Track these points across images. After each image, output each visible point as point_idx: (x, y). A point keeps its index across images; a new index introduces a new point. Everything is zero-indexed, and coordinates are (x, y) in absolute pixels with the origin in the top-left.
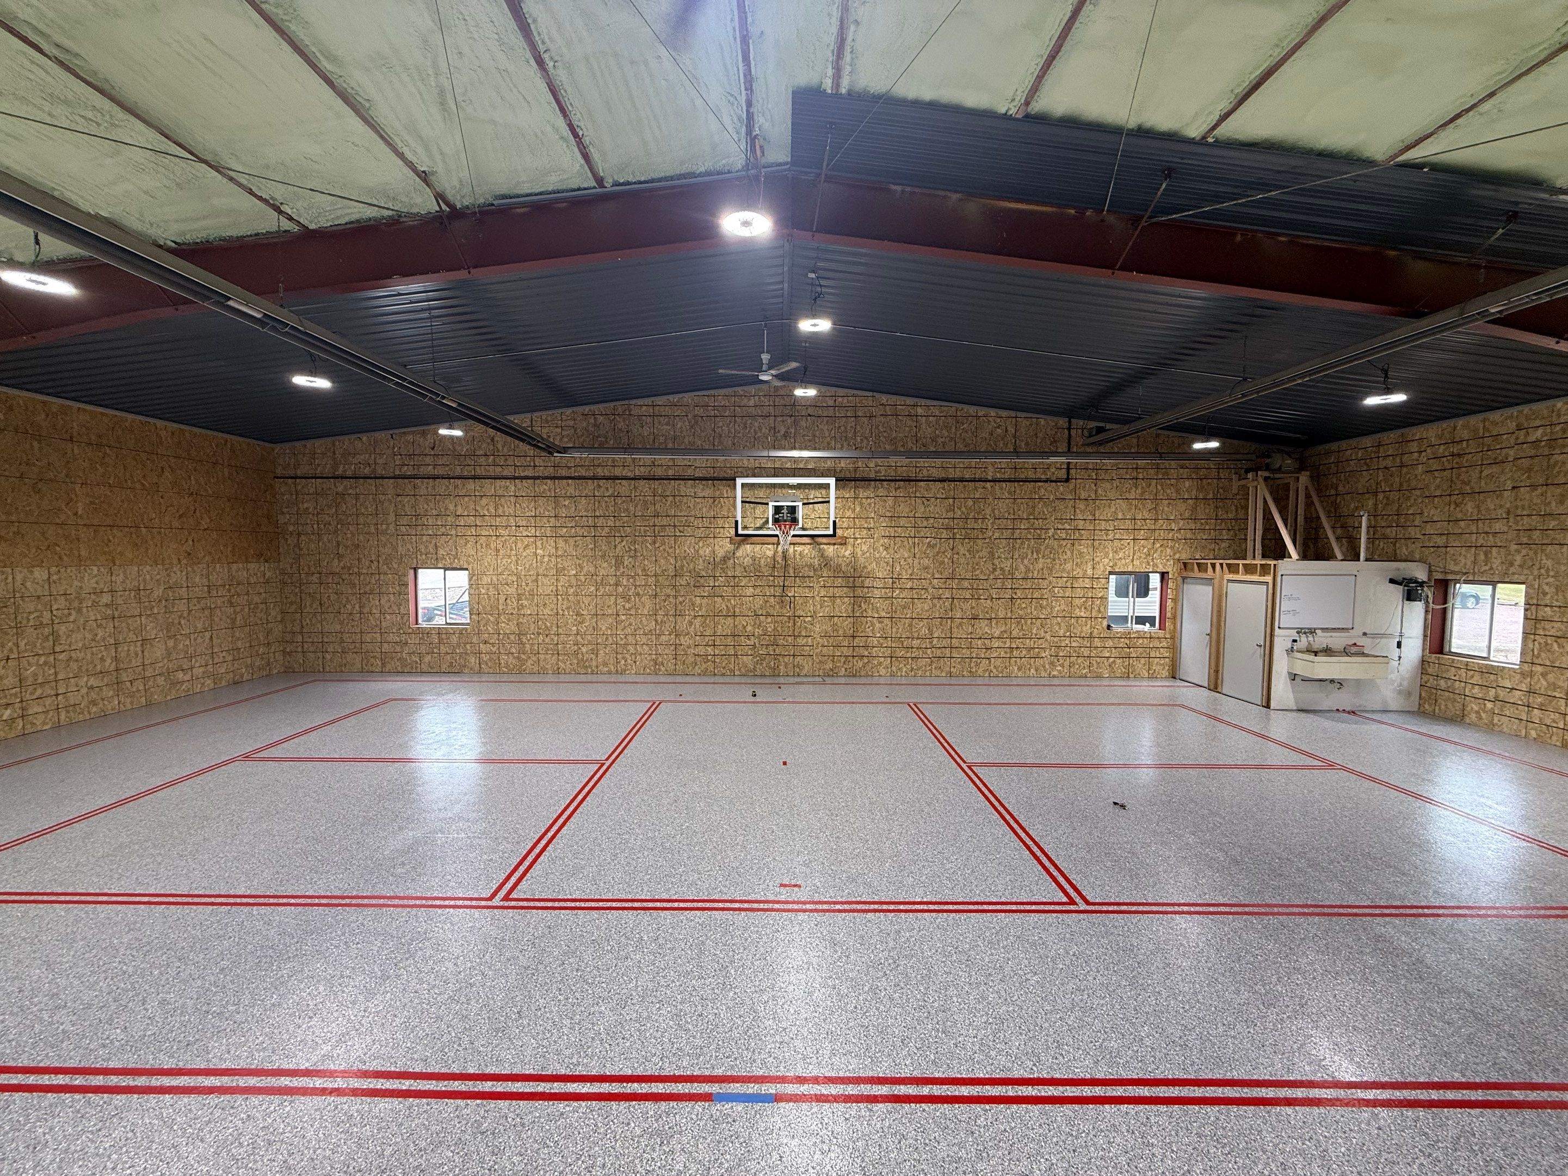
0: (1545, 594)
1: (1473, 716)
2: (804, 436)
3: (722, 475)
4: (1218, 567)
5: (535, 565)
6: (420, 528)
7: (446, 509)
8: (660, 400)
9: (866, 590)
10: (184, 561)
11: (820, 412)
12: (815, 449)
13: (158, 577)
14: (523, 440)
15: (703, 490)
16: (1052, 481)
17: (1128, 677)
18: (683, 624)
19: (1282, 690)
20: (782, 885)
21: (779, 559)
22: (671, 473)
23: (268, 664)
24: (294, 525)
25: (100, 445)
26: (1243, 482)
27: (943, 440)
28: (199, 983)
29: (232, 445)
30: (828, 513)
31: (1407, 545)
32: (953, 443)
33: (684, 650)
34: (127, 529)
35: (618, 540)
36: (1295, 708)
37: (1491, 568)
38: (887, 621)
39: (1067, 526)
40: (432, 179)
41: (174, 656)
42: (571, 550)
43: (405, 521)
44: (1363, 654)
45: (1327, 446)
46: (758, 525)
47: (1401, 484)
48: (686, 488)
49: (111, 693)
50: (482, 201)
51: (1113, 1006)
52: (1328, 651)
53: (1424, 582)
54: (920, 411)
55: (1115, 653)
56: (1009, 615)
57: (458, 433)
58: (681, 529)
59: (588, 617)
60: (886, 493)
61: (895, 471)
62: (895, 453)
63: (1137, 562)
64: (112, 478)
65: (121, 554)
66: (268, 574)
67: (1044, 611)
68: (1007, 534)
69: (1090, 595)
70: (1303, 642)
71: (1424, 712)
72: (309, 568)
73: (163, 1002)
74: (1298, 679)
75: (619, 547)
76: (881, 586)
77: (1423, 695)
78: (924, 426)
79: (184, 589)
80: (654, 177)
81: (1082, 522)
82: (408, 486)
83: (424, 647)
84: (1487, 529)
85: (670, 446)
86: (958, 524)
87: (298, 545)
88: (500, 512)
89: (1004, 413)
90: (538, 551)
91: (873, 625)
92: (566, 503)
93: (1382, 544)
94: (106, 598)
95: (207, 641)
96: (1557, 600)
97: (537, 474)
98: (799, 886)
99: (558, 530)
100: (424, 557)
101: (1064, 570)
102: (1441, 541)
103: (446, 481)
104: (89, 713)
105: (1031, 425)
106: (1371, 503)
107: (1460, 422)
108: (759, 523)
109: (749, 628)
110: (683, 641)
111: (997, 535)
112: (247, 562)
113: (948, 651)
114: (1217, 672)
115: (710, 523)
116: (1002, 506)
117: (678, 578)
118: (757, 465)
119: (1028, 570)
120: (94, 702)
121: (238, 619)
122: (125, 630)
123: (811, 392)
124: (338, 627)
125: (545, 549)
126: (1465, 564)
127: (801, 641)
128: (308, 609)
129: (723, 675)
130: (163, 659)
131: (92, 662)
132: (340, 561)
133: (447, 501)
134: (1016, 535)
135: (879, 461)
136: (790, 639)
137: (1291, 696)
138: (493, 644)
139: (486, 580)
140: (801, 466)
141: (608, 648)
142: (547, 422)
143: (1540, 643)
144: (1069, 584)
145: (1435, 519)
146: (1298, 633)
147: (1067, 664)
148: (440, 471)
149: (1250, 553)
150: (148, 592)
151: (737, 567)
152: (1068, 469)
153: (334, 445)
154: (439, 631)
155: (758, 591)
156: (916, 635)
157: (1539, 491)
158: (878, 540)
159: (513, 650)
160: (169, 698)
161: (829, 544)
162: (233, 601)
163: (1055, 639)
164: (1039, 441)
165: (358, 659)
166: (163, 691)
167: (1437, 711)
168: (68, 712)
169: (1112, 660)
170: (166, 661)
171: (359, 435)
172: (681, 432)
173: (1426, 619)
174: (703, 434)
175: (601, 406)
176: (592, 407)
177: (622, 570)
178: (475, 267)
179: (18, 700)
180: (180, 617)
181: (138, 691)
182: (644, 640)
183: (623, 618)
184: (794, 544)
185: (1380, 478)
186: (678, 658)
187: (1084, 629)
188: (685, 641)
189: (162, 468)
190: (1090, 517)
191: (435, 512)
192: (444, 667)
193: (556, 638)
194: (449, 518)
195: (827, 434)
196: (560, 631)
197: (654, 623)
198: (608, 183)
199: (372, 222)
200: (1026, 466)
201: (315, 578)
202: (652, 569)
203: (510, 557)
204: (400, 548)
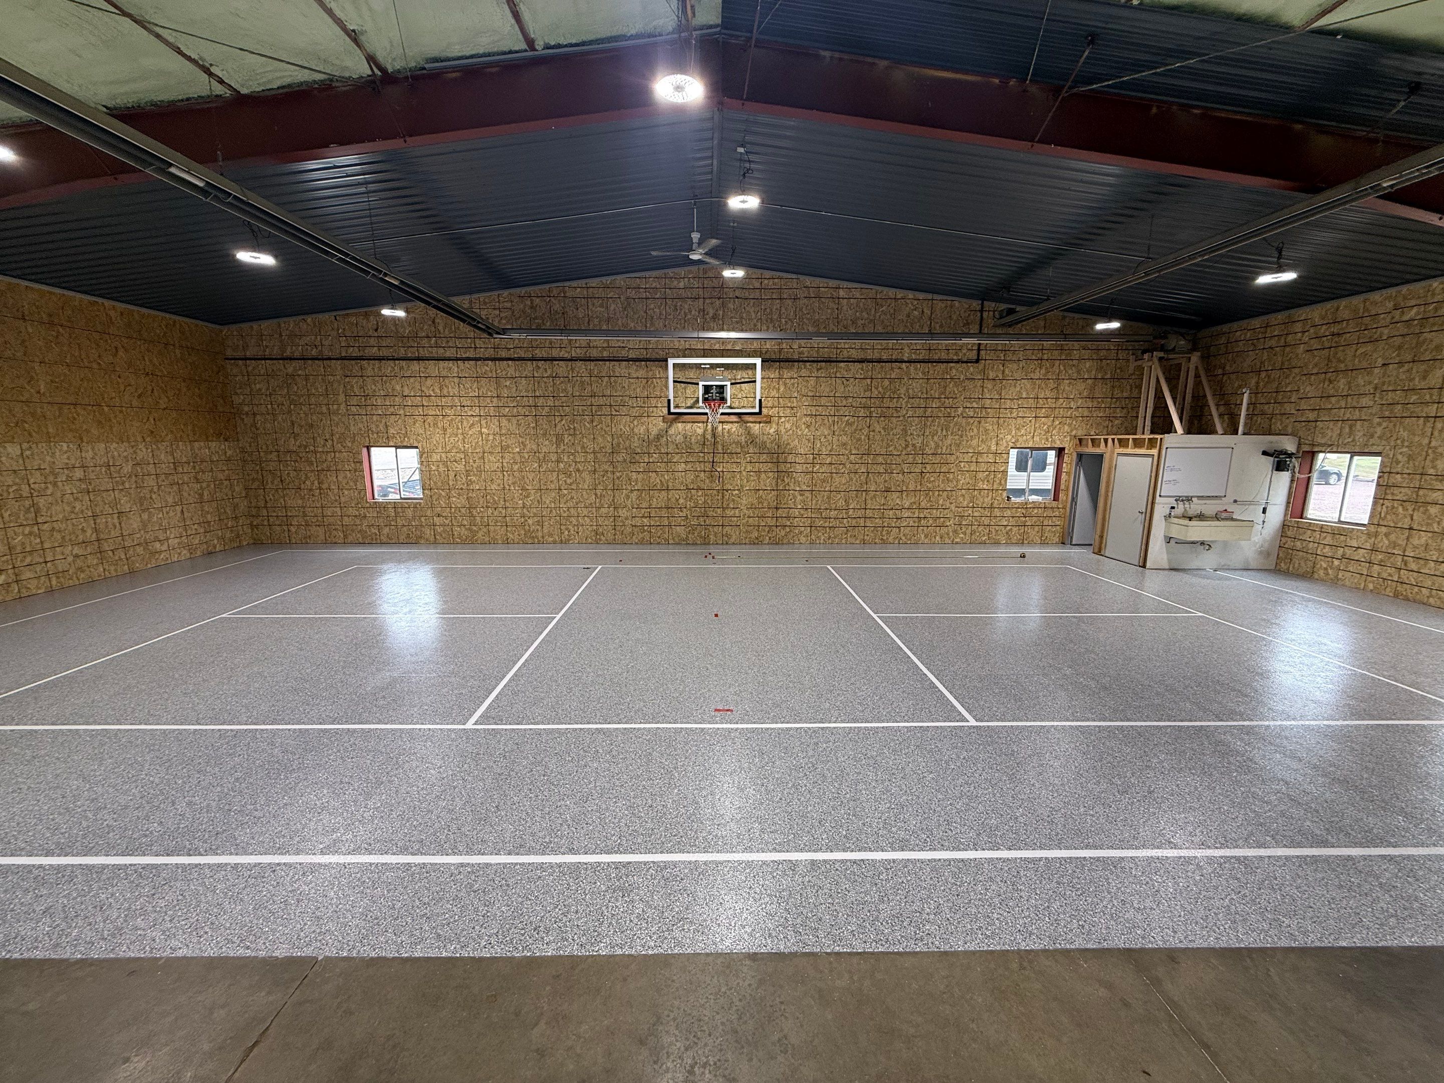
0: (1398, 462)
1: (1321, 572)
2: (732, 317)
3: (654, 356)
4: (1110, 441)
5: (480, 443)
6: (369, 408)
7: (393, 390)
8: (594, 282)
9: (789, 465)
10: (148, 439)
11: (747, 294)
12: (742, 331)
13: (125, 454)
14: (464, 321)
15: (637, 370)
16: (963, 362)
17: (1023, 543)
18: (620, 498)
19: (1158, 551)
20: (716, 710)
21: (709, 436)
22: (605, 354)
23: (238, 536)
24: (248, 405)
25: (52, 324)
26: (1139, 363)
27: (863, 322)
28: (219, 789)
29: (181, 325)
30: (755, 393)
31: (1281, 420)
32: (871, 325)
33: (622, 521)
34: (90, 408)
35: (558, 419)
36: (1167, 567)
37: (1353, 440)
38: (808, 494)
39: (975, 405)
40: (363, 38)
41: (150, 528)
42: (513, 428)
43: (354, 401)
44: (1232, 519)
45: (1219, 328)
46: (689, 405)
47: (1283, 363)
48: (620, 369)
49: (95, 562)
50: (413, 64)
51: (994, 795)
52: (1201, 517)
53: (1293, 454)
54: (842, 293)
55: (1012, 522)
56: (919, 488)
57: (400, 313)
58: (617, 408)
59: (533, 492)
60: (808, 374)
61: (818, 352)
62: (818, 334)
63: (1037, 439)
64: (68, 357)
65: (87, 431)
66: (229, 453)
67: (950, 484)
68: (920, 412)
69: (993, 469)
70: (1180, 509)
71: (1279, 570)
72: (267, 446)
73: (189, 804)
74: (1172, 541)
75: (559, 427)
76: (803, 461)
77: (1281, 555)
78: (845, 308)
79: (151, 466)
80: (585, 39)
81: (988, 401)
82: (355, 367)
83: (381, 520)
84: (1355, 404)
85: (604, 327)
86: (875, 403)
87: (254, 425)
88: (445, 392)
89: (921, 296)
90: (484, 430)
91: (795, 497)
92: (508, 383)
93: (1259, 420)
94: (79, 474)
95: (179, 514)
96: (1408, 468)
97: (478, 356)
98: (732, 711)
99: (502, 410)
100: (375, 435)
101: (970, 446)
102: (1311, 416)
103: (391, 363)
104: (79, 579)
105: (946, 307)
106: (1253, 382)
107: (1343, 303)
108: (690, 402)
109: (681, 501)
110: (621, 513)
111: (910, 413)
112: (208, 441)
113: (862, 520)
114: (1101, 537)
115: (644, 403)
116: (916, 386)
117: (615, 455)
118: (687, 347)
119: (937, 446)
120: (81, 569)
121: (205, 494)
122: (101, 503)
123: (739, 273)
124: (300, 502)
125: (490, 428)
126: (1331, 437)
127: (729, 513)
128: (270, 485)
129: (659, 543)
130: (140, 530)
131: (74, 533)
132: (296, 440)
133: (393, 382)
134: (928, 413)
135: (802, 342)
136: (719, 510)
137: (1165, 557)
138: (446, 518)
139: (435, 457)
140: (729, 347)
141: (552, 520)
142: (485, 303)
143: (1387, 507)
144: (974, 459)
145: (1309, 395)
146: (1176, 500)
147: (969, 532)
148: (385, 352)
149: (1140, 429)
150: (118, 468)
151: (670, 444)
152: (979, 350)
153: (279, 325)
154: (395, 505)
155: (689, 466)
156: (833, 506)
157: (1406, 367)
158: (801, 419)
159: (466, 523)
160: (149, 566)
161: (755, 422)
162: (199, 477)
163: (959, 510)
164: (953, 323)
165: (321, 531)
166: (143, 559)
167: (1291, 569)
168: (58, 578)
169: (1009, 528)
170: (142, 532)
171: (302, 317)
172: (615, 314)
173: (1290, 488)
174: (636, 316)
175: (537, 288)
176: (528, 289)
177: (562, 447)
178: (411, 136)
179: (10, 567)
180: (151, 491)
181: (121, 559)
182: (585, 512)
183: (566, 492)
184: (723, 422)
185: (1265, 358)
186: (618, 528)
187: (986, 500)
188: (623, 513)
189: (116, 348)
190: (997, 397)
191: (382, 393)
192: (402, 538)
193: (504, 511)
194: (397, 399)
195: (754, 316)
196: (507, 504)
197: (594, 497)
198: (539, 45)
199: (304, 87)
200: (940, 347)
201: (274, 456)
202: (590, 446)
203: (457, 435)
204: (352, 428)
